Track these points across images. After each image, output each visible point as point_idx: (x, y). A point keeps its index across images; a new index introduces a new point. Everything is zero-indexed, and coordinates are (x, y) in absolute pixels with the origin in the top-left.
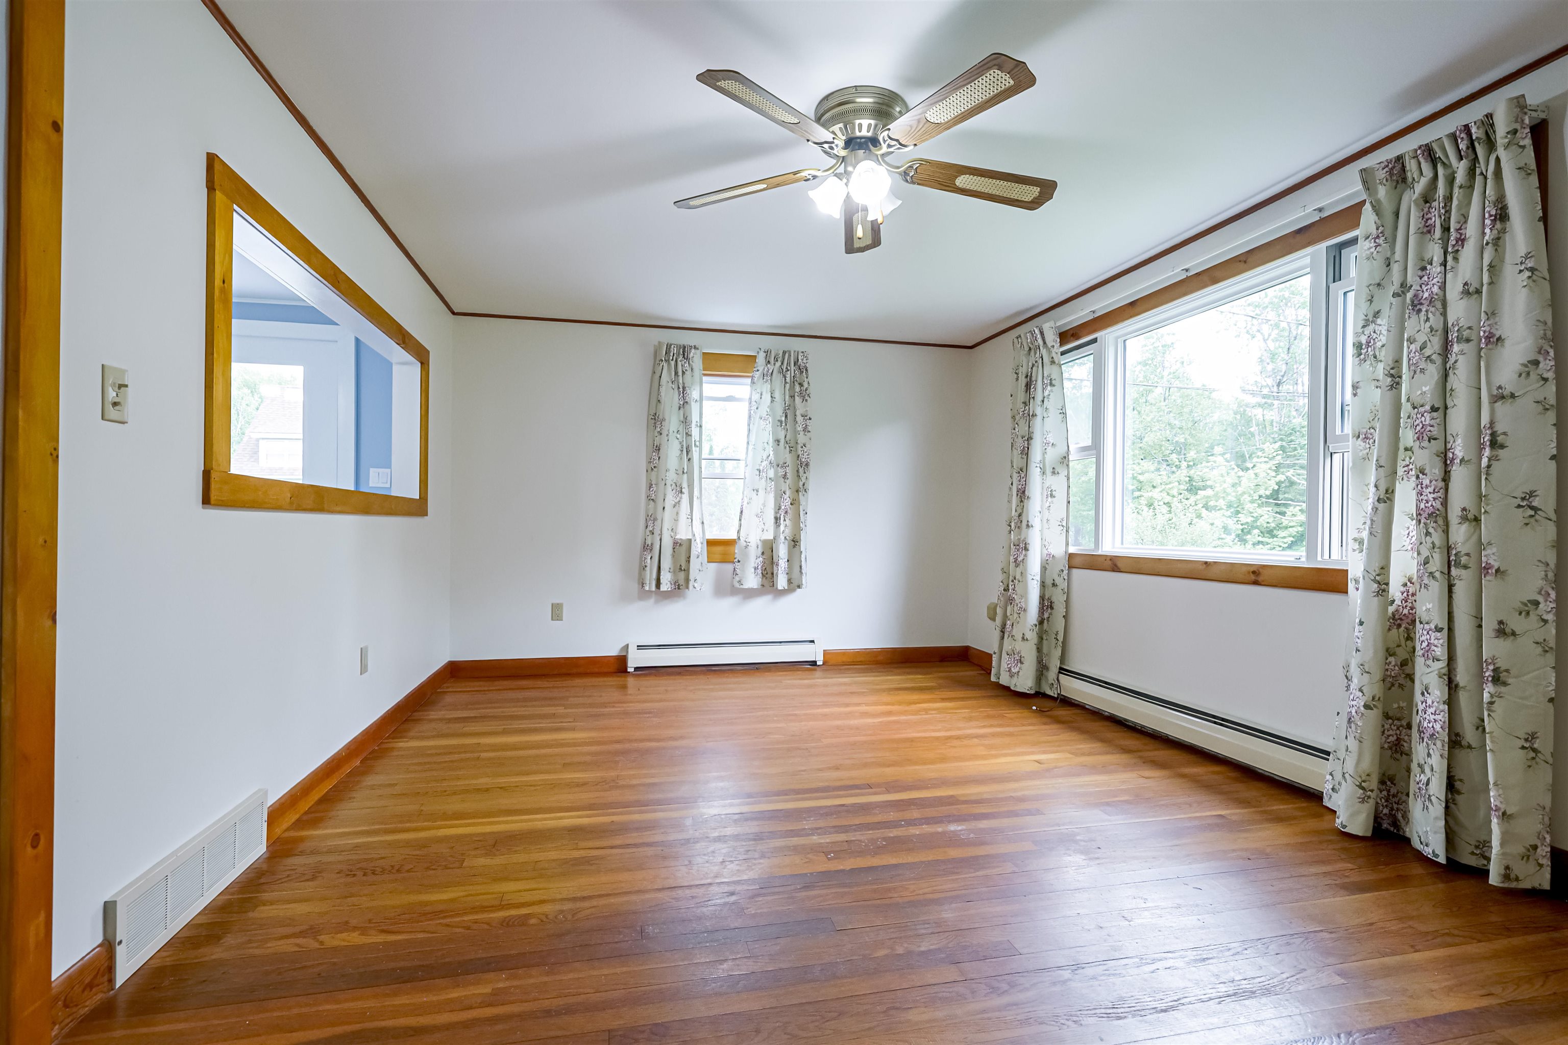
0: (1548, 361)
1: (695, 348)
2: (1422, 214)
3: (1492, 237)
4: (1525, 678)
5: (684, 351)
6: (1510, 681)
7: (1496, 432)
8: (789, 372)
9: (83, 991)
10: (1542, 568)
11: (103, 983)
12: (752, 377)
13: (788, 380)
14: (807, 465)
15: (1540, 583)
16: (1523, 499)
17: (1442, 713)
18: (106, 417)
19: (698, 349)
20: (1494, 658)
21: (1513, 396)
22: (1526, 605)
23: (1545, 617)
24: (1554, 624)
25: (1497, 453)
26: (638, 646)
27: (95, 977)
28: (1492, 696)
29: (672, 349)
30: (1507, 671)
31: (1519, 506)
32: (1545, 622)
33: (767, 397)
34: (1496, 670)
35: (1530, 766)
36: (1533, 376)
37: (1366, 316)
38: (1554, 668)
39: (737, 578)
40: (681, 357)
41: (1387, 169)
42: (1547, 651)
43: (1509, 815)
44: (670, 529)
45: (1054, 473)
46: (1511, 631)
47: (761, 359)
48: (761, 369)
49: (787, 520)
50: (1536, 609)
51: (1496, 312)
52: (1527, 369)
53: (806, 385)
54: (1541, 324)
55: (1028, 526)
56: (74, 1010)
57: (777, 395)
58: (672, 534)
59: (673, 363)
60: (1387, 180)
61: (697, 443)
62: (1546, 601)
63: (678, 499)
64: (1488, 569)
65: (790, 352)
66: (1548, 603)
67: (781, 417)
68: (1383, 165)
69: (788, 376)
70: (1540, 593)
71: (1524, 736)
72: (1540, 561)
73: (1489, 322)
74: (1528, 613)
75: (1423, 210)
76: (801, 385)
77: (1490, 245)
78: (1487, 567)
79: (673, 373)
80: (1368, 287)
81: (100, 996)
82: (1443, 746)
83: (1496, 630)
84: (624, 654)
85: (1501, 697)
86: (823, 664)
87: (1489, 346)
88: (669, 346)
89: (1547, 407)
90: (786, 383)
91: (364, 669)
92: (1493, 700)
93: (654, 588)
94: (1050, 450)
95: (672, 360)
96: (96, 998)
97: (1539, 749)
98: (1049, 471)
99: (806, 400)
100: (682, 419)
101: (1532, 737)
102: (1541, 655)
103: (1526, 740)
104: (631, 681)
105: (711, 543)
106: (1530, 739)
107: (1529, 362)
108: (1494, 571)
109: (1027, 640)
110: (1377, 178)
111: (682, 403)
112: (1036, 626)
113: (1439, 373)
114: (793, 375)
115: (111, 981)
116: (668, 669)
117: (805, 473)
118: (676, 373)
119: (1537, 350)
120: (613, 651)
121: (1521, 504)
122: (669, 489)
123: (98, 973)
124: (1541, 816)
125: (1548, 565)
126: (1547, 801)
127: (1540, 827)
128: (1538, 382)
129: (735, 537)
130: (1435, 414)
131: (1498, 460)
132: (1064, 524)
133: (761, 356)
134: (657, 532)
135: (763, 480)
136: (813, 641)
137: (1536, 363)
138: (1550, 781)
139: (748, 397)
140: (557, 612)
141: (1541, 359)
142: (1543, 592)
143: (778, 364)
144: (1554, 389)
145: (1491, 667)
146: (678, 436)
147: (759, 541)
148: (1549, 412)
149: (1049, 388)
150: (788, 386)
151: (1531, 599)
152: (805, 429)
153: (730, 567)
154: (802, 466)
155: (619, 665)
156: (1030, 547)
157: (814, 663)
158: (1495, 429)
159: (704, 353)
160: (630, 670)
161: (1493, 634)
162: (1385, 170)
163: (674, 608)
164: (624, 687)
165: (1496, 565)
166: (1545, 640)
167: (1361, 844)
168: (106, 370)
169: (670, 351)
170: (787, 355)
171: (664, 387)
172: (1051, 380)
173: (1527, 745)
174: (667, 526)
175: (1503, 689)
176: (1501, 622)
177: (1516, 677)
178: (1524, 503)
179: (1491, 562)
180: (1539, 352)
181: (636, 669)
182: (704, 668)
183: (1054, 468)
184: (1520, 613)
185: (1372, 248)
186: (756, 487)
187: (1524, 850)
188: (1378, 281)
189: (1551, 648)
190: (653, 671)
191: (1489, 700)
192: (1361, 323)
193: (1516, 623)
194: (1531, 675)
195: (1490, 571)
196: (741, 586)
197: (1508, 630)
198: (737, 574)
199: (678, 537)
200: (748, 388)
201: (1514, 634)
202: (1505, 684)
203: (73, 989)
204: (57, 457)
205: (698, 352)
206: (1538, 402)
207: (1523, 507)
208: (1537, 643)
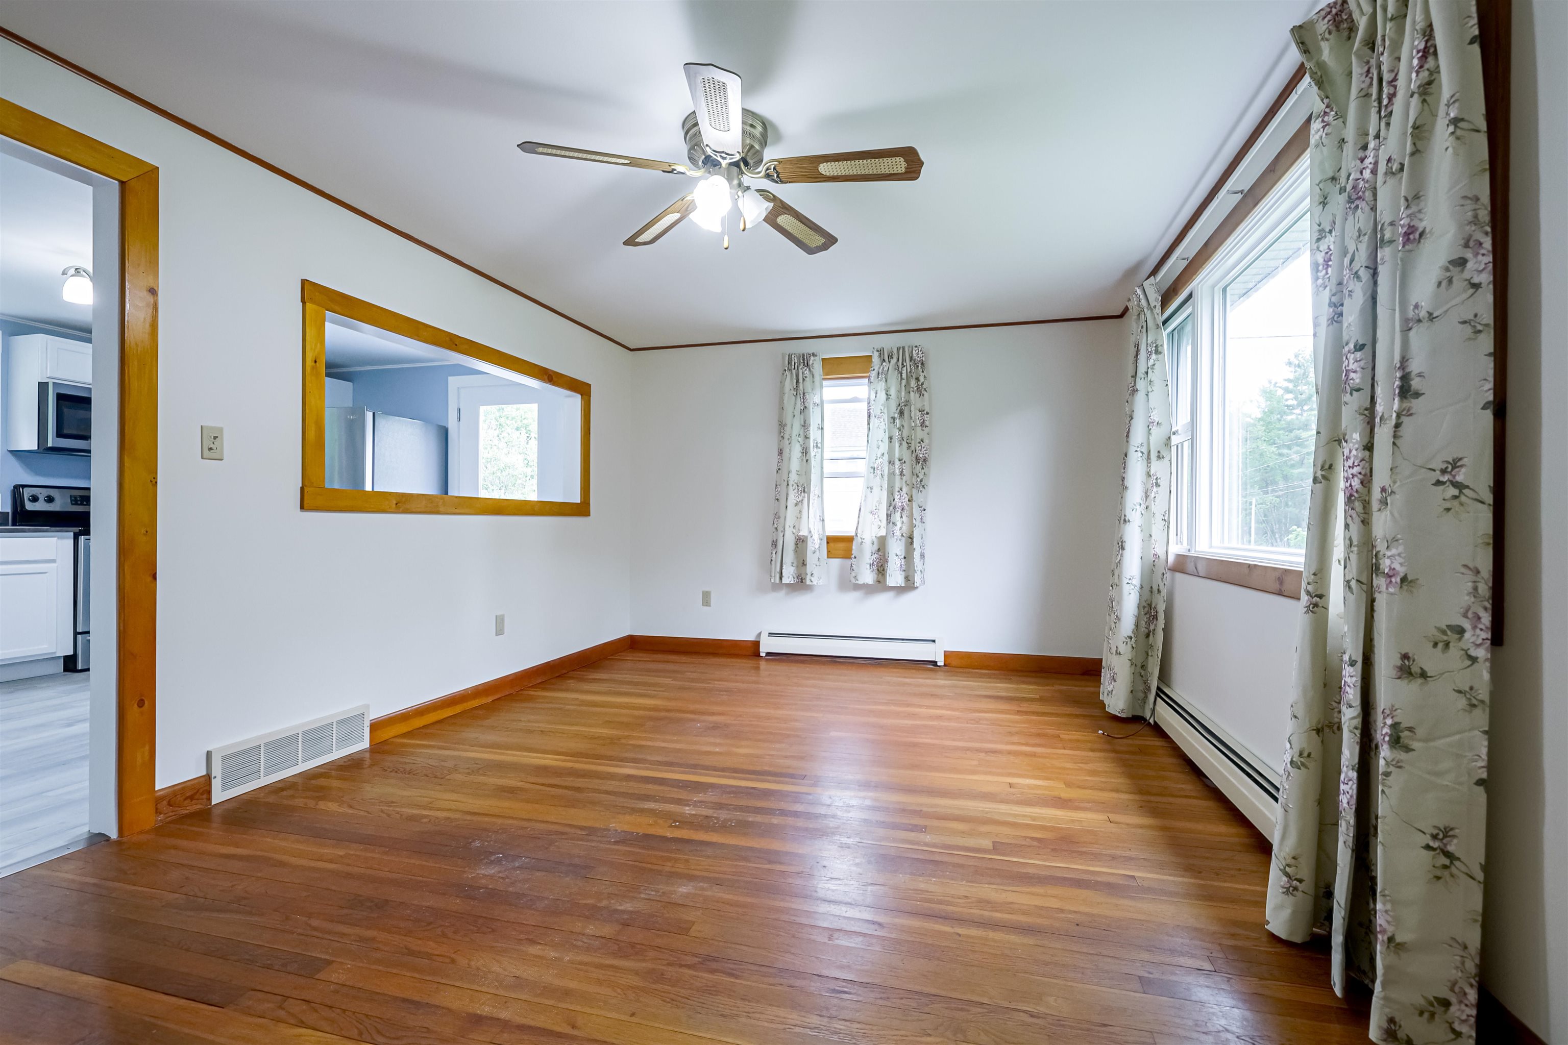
0: (1480, 257)
1: (814, 355)
2: (1366, 68)
3: (1418, 83)
4: (1440, 743)
5: (805, 360)
6: (1415, 745)
7: (1409, 373)
8: (905, 368)
9: (185, 799)
10: (1470, 576)
11: (203, 799)
12: (869, 377)
13: (904, 376)
14: (925, 460)
15: (1467, 600)
16: (1444, 471)
17: (1350, 783)
18: (204, 457)
19: (816, 356)
20: (1393, 709)
21: (1431, 317)
22: (1444, 632)
23: (1473, 652)
24: (1488, 664)
25: (1408, 405)
26: (769, 633)
27: (196, 793)
28: (1387, 764)
29: (793, 359)
30: (1410, 729)
31: (1438, 483)
32: (1474, 660)
33: (882, 396)
34: (1395, 726)
35: (1438, 878)
36: (1458, 284)
37: (1319, 225)
38: (1485, 732)
39: (853, 574)
40: (802, 365)
41: (1329, 17)
42: (1474, 706)
43: (1399, 944)
44: (792, 527)
45: (1159, 457)
46: (1419, 671)
47: (876, 360)
48: (876, 368)
49: (904, 517)
50: (1460, 639)
51: (1421, 193)
52: (1448, 274)
53: (922, 379)
54: (1469, 202)
55: (1125, 520)
56: (177, 809)
57: (893, 392)
58: (794, 531)
59: (794, 372)
60: (1330, 33)
61: (819, 445)
62: (1474, 627)
63: (801, 498)
64: (1391, 577)
65: (904, 348)
66: (1478, 631)
67: (895, 413)
68: (1323, 13)
69: (904, 372)
70: (1465, 615)
71: (1430, 830)
72: (1465, 566)
73: (1409, 212)
74: (1447, 645)
75: (1368, 62)
76: (917, 379)
77: (1416, 96)
78: (1391, 574)
79: (795, 381)
80: (1318, 185)
81: (199, 806)
82: (1348, 829)
83: (1397, 667)
84: (758, 640)
85: (1400, 767)
86: (945, 665)
87: (1407, 247)
88: (790, 356)
89: (1480, 327)
90: (902, 379)
91: (499, 631)
92: (1389, 770)
93: (778, 581)
94: (1155, 430)
95: (794, 369)
96: (196, 807)
97: (1457, 855)
98: (1153, 455)
99: (923, 395)
100: (803, 423)
101: (1445, 833)
102: (1465, 710)
103: (1435, 837)
104: (763, 664)
105: (831, 540)
106: (1441, 836)
107: (1451, 262)
108: (1398, 580)
109: (1120, 654)
110: (1318, 34)
111: (802, 408)
112: (1131, 638)
113: (1364, 295)
114: (909, 370)
115: (209, 799)
116: (796, 657)
117: (923, 468)
118: (798, 382)
119: (1463, 242)
120: (751, 638)
121: (1442, 479)
122: (791, 488)
123: (197, 792)
124: (1458, 958)
125: (1478, 572)
126: (1474, 938)
127: (1456, 974)
128: (1465, 291)
129: (853, 534)
130: (1358, 355)
131: (1411, 415)
132: (1166, 519)
133: (876, 354)
134: (780, 529)
135: (878, 477)
136: (934, 641)
137: (1461, 263)
138: (1479, 907)
139: (866, 396)
140: (706, 599)
141: (1469, 255)
142: (1470, 615)
143: (894, 361)
144: (1490, 298)
145: (1389, 721)
146: (800, 439)
147: (874, 538)
148: (1482, 336)
149: (1154, 356)
150: (904, 382)
151: (1454, 623)
152: (923, 424)
153: (847, 562)
154: (921, 461)
155: (751, 650)
156: (1127, 546)
157: (934, 663)
158: (1408, 370)
159: (823, 360)
160: (763, 654)
161: (1394, 673)
162: (1326, 20)
163: (801, 600)
164: (757, 668)
165: (1401, 570)
166: (1471, 688)
167: (1284, 950)
168: (204, 428)
169: (791, 361)
170: (901, 351)
171: (786, 395)
172: (1156, 346)
173: (1435, 844)
174: (790, 521)
175: (1402, 756)
176: (1405, 657)
177: (1426, 740)
178: (1445, 478)
179: (1397, 566)
180: (1466, 246)
181: (768, 654)
182: (829, 659)
183: (1159, 452)
184: (1435, 645)
185: (1319, 130)
186: (870, 485)
187: (1422, 1002)
188: (1331, 174)
189: (1482, 702)
190: (784, 657)
191: (1384, 770)
192: (1316, 235)
193: (1428, 659)
194: (1448, 740)
195: (1393, 580)
196: (857, 582)
197: (1415, 669)
198: (853, 570)
199: (801, 533)
200: (866, 388)
201: (1423, 675)
202: (1407, 749)
203: (176, 796)
204: (156, 482)
205: (817, 358)
206: (1464, 322)
207: (1443, 483)
208: (1460, 692)
